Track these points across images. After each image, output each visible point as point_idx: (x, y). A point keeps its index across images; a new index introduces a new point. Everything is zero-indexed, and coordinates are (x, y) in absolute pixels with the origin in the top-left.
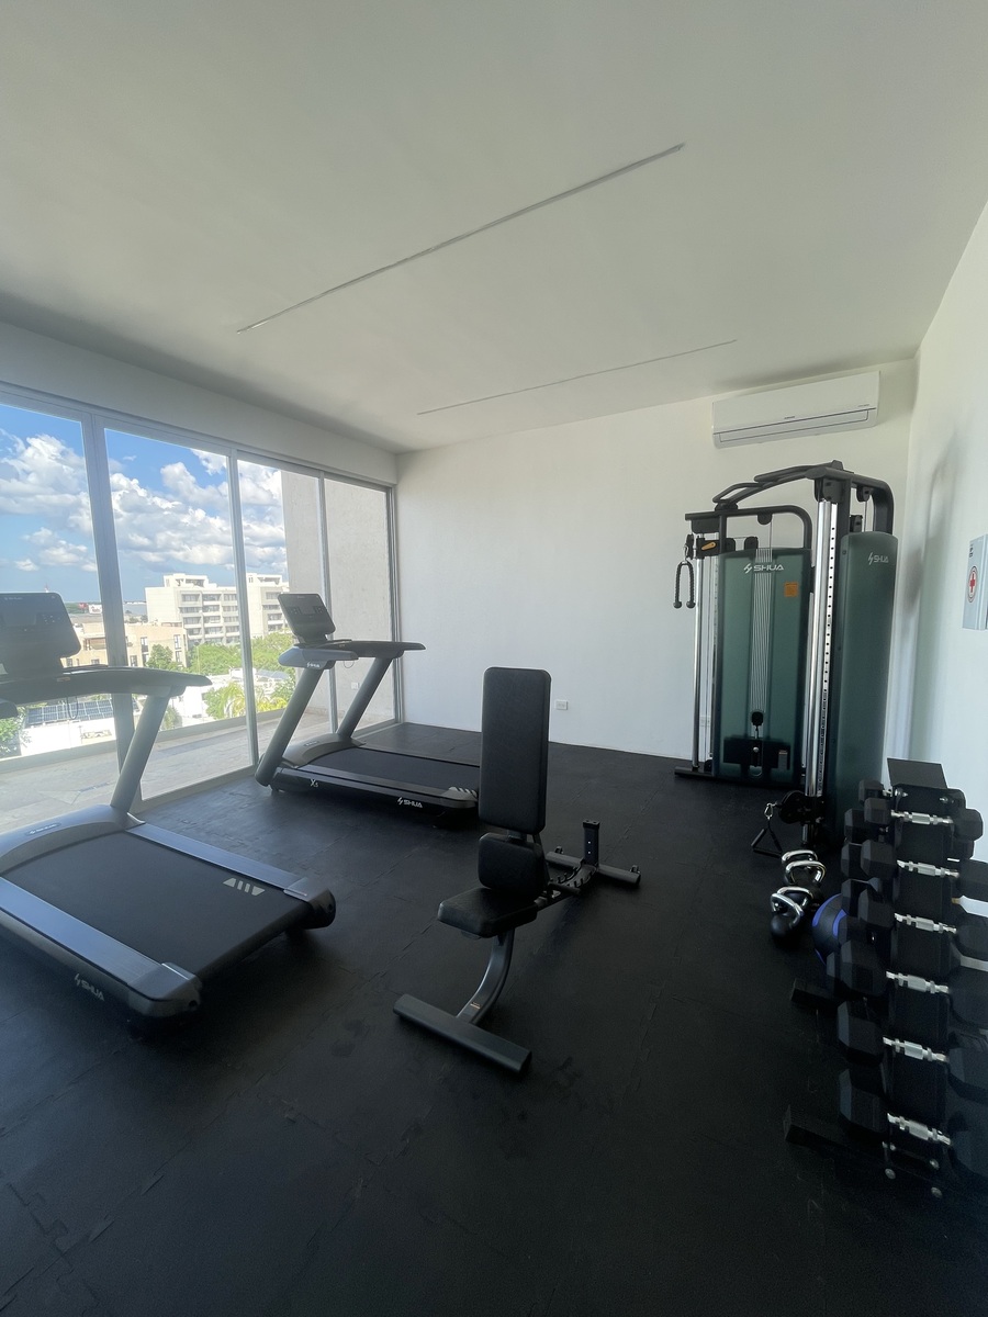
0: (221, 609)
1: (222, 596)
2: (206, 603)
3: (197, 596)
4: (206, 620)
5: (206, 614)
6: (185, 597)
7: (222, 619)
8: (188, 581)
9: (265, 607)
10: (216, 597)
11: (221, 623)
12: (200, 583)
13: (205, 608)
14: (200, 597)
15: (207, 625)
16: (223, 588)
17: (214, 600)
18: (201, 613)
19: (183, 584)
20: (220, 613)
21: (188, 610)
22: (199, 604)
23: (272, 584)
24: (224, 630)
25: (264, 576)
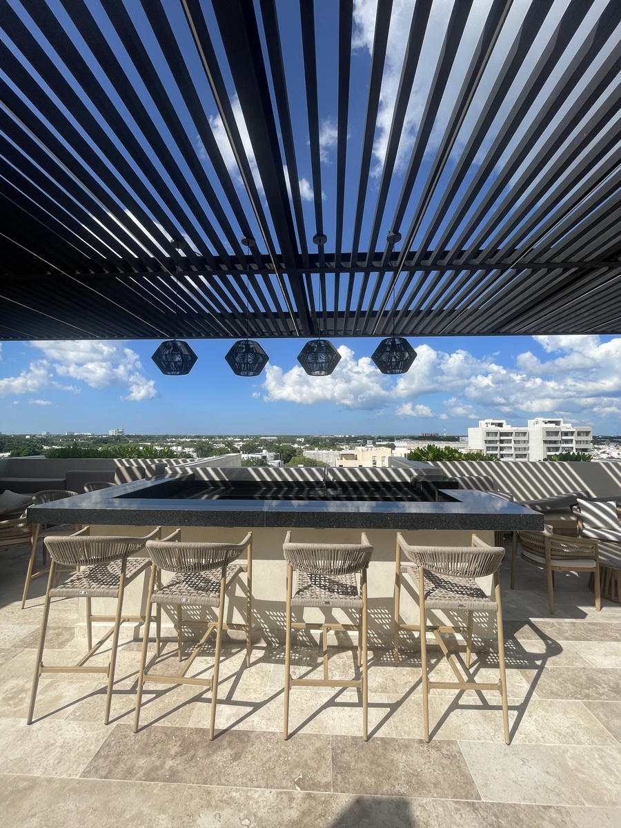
0: (513, 442)
1: (514, 434)
2: (502, 438)
3: (496, 433)
4: (502, 449)
5: (502, 445)
6: (488, 434)
7: (513, 449)
8: (492, 424)
9: (545, 442)
10: (511, 434)
11: (512, 451)
12: (500, 425)
13: (502, 442)
14: (499, 434)
15: (502, 452)
16: (515, 428)
17: (508, 436)
18: (498, 444)
19: (490, 426)
20: (512, 444)
21: (490, 442)
22: (497, 438)
23: (553, 425)
24: (514, 456)
25: (547, 420)
